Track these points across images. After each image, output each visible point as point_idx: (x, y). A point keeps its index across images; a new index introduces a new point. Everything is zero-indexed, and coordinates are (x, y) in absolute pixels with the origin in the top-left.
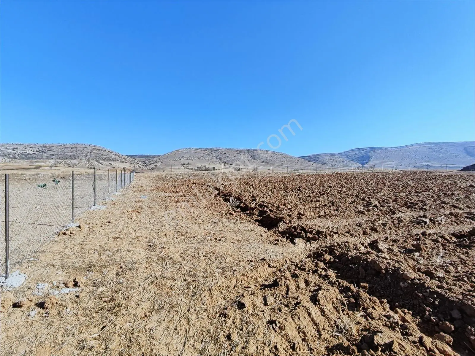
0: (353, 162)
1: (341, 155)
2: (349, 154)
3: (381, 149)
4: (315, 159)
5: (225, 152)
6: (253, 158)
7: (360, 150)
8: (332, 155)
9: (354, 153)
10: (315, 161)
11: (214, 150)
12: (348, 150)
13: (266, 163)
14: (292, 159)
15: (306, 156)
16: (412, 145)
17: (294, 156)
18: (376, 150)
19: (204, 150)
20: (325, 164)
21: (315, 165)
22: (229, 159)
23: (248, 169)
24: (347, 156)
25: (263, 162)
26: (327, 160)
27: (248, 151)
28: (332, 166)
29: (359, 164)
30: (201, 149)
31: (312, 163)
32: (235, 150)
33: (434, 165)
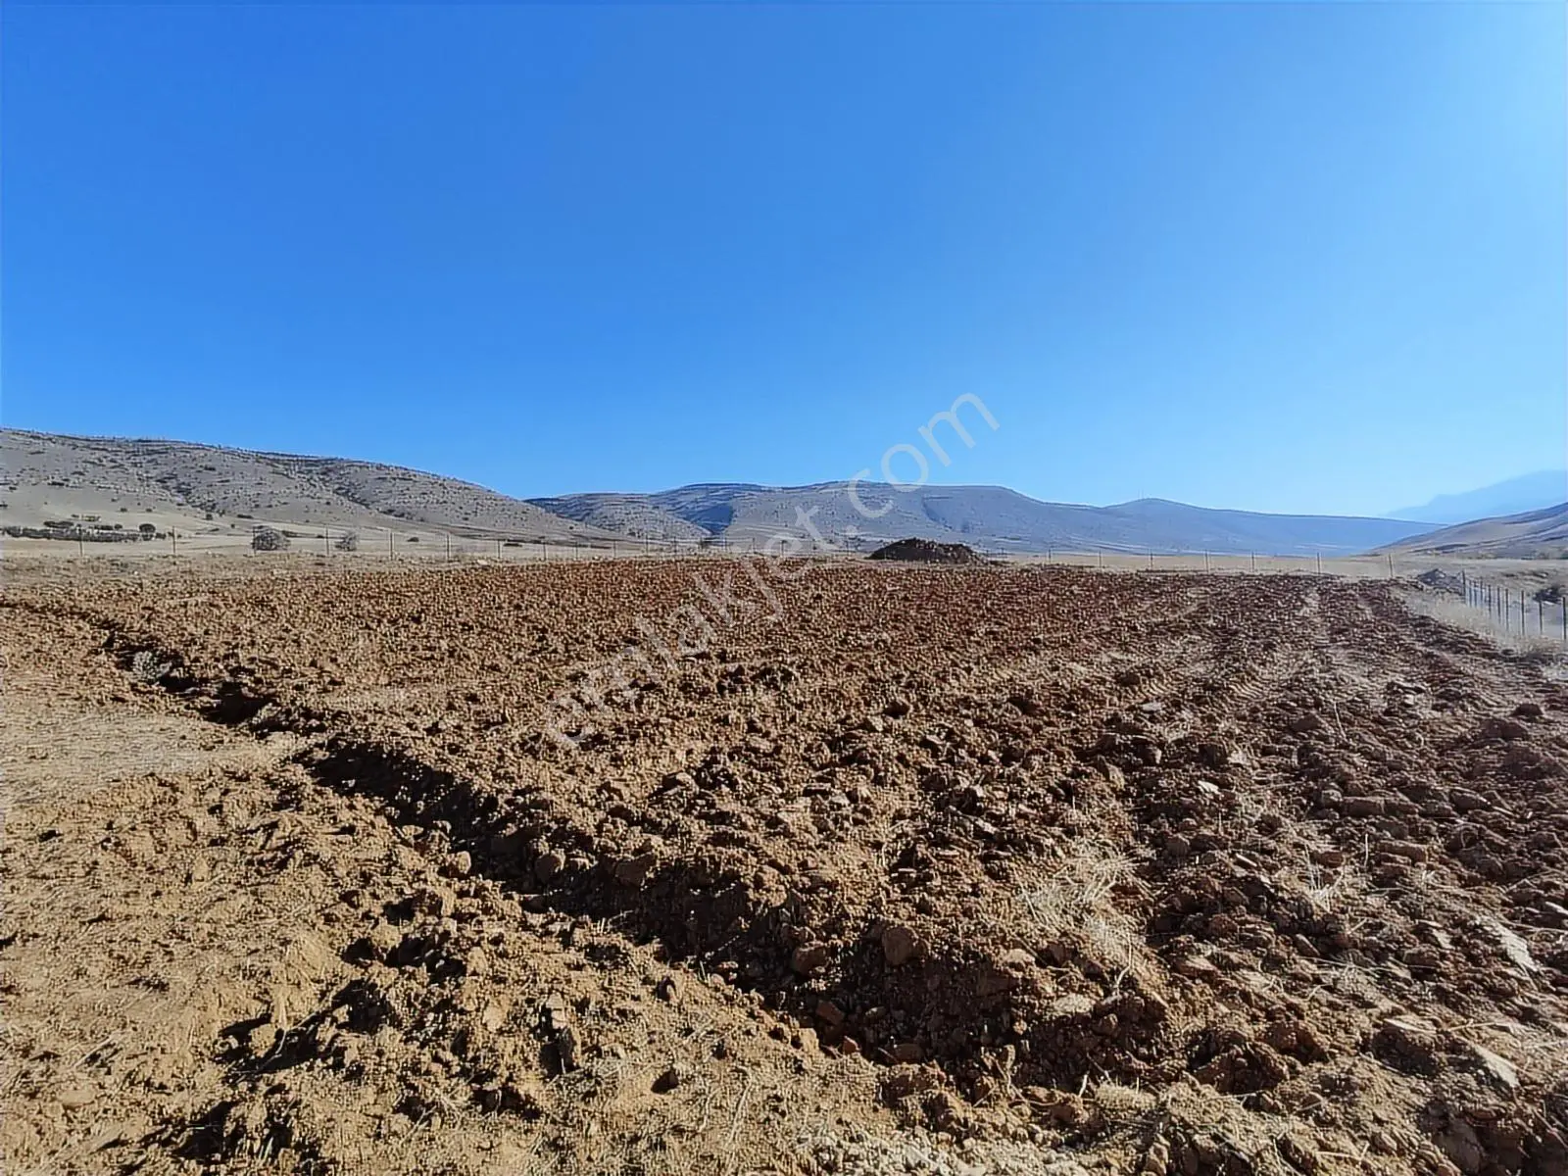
0: (688, 523)
1: (657, 500)
2: (680, 499)
3: (759, 489)
4: (579, 508)
5: (210, 464)
6: (345, 494)
7: (708, 488)
8: (631, 500)
9: (692, 498)
10: (579, 517)
11: (147, 449)
12: (675, 488)
13: (402, 515)
14: (503, 505)
15: (552, 500)
16: (826, 486)
17: (511, 496)
18: (747, 493)
19: (92, 444)
20: (612, 527)
21: (580, 528)
22: (231, 495)
23: (320, 537)
24: (674, 505)
25: (390, 512)
26: (619, 514)
27: (327, 468)
28: (633, 534)
29: (705, 530)
30: (73, 442)
31: (571, 523)
32: (260, 458)
33: (868, 539)
